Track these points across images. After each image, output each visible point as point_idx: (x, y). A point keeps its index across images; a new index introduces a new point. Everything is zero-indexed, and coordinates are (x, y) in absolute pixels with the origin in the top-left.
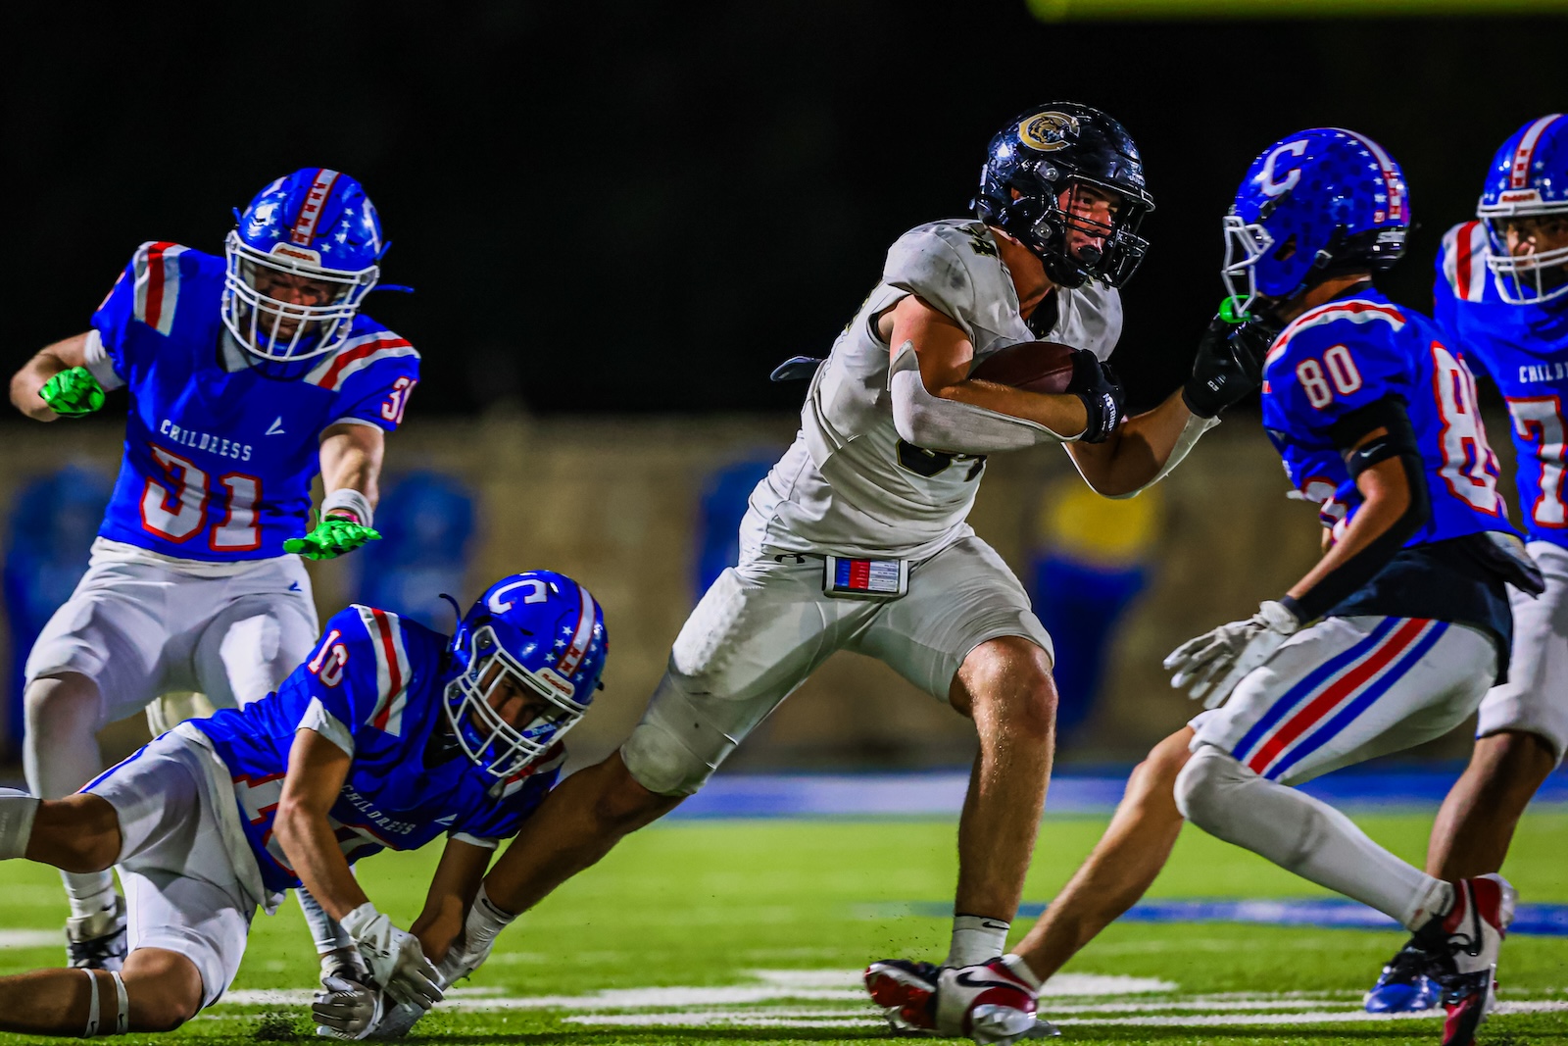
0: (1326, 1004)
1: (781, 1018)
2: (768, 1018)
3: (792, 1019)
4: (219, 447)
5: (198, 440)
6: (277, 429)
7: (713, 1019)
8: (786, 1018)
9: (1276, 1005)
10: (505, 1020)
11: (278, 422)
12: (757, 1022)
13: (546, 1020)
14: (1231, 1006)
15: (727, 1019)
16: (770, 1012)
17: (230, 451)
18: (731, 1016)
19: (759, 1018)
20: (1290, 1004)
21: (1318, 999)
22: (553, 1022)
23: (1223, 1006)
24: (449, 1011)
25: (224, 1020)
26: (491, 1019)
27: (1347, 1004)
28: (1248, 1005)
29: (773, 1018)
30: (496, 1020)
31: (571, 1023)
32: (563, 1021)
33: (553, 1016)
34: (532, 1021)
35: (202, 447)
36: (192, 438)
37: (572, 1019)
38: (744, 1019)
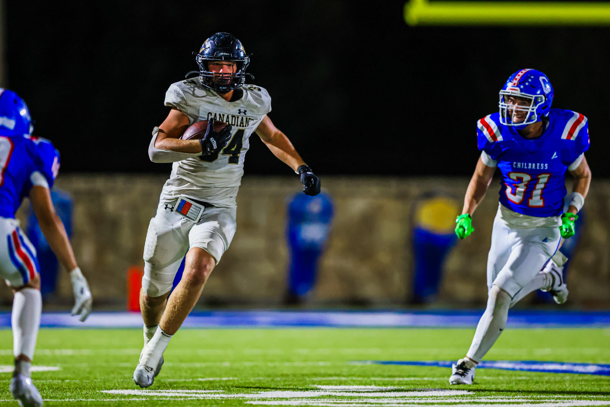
0: (530, 401)
1: (327, 403)
2: (322, 403)
3: (331, 403)
4: (536, 166)
5: (527, 166)
6: (555, 156)
7: (301, 403)
8: (329, 403)
9: (511, 400)
10: (223, 402)
11: (555, 154)
12: (318, 404)
13: (239, 402)
14: (495, 401)
15: (307, 403)
16: (322, 400)
17: (540, 167)
18: (308, 402)
19: (318, 403)
20: (517, 401)
21: (527, 398)
22: (242, 403)
23: (492, 401)
24: (202, 399)
25: (118, 401)
26: (218, 401)
27: (538, 401)
28: (501, 401)
29: (324, 403)
30: (220, 402)
31: (249, 404)
32: (245, 403)
33: (241, 401)
34: (234, 403)
35: (530, 168)
36: (525, 165)
37: (248, 402)
38: (313, 403)
